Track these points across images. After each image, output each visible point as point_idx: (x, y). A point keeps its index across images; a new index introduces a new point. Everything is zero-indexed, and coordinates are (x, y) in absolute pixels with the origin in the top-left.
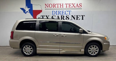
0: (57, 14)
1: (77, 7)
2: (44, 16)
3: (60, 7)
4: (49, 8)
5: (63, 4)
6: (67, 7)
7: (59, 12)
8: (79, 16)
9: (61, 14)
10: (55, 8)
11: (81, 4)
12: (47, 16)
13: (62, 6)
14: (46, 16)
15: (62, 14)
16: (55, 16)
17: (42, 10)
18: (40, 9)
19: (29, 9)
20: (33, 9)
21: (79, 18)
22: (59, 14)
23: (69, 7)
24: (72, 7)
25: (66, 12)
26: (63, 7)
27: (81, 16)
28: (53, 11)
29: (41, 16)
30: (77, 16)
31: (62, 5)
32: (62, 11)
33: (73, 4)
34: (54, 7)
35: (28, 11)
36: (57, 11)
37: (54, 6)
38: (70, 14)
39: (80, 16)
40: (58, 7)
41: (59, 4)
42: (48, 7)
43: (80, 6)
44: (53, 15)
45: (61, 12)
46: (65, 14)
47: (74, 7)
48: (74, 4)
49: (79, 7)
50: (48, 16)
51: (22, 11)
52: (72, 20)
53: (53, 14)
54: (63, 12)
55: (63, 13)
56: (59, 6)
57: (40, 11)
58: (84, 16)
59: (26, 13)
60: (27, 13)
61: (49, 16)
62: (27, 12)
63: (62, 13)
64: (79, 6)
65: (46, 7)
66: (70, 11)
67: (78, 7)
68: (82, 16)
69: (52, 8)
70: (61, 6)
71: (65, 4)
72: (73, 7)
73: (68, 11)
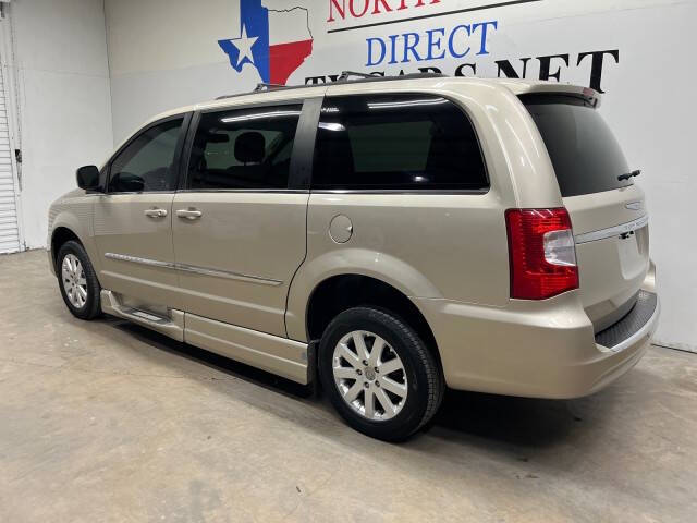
0: (393, 61)
3: (420, 3)
4: (350, 21)
7: (411, 42)
8: (566, 57)
9: (418, 59)
10: (384, 16)
12: (335, 79)
15: (430, 57)
16: (383, 74)
17: (311, 42)
21: (557, 76)
22: (406, 60)
25: (460, 34)
26: (436, 1)
27: (581, 56)
28: (370, 41)
30: (545, 62)
32: (430, 33)
34: (376, 11)
35: (251, 57)
36: (393, 38)
38: (483, 51)
39: (573, 59)
40: (403, 6)
42: (343, 15)
44: (371, 70)
45: (424, 41)
46: (448, 54)
51: (227, 58)
53: (370, 64)
54: (435, 41)
55: (438, 44)
58: (615, 53)
59: (239, 69)
60: (245, 65)
62: (246, 60)
63: (430, 45)
65: (332, 20)
66: (490, 28)
68: (589, 60)
69: (369, 18)
73: (475, 26)
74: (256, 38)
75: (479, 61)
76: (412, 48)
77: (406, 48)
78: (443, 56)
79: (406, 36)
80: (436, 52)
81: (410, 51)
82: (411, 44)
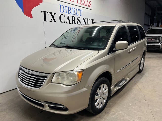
0: (66, 13)
1: (87, 5)
6: (77, 3)
9: (71, 14)
11: (90, 2)
12: (51, 13)
14: (49, 14)
15: (73, 14)
16: (64, 15)
21: (89, 22)
22: (69, 13)
23: (80, 4)
24: (83, 5)
26: (73, 1)
28: (60, 5)
29: (41, 11)
30: (88, 19)
32: (73, 8)
36: (66, 7)
38: (81, 15)
39: (90, 20)
45: (72, 10)
47: (85, 5)
48: (84, 0)
49: (89, 6)
50: (53, 14)
52: (83, 25)
53: (61, 12)
55: (74, 11)
58: (93, 20)
61: (55, 14)
64: (89, 4)
72: (84, 4)
73: (80, 10)
75: (81, 17)
76: (70, 11)
77: (69, 10)
78: (75, 14)
79: (68, 7)
82: (70, 10)
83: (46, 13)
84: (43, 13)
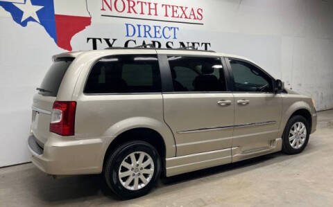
0: (139, 36)
1: (192, 17)
2: (100, 39)
3: (150, 14)
4: (114, 13)
5: (156, 4)
6: (166, 15)
7: (147, 29)
8: (198, 44)
9: (151, 37)
10: (133, 15)
11: (200, 11)
12: (107, 40)
13: (153, 12)
14: (104, 42)
15: (155, 37)
16: (135, 41)
17: (90, 18)
18: (85, 14)
19: (40, 8)
20: (57, 12)
22: (145, 36)
23: (173, 16)
24: (181, 17)
25: (166, 30)
26: (156, 15)
27: (202, 44)
28: (127, 25)
29: (88, 39)
30: (193, 44)
31: (152, 6)
32: (155, 27)
33: (182, 8)
34: (129, 12)
36: (139, 26)
37: (129, 7)
38: (175, 38)
39: (200, 44)
40: (142, 13)
41: (145, 3)
42: (111, 9)
43: (200, 17)
44: (128, 38)
45: (153, 29)
46: (162, 37)
47: (186, 17)
48: (184, 9)
49: (198, 18)
50: (111, 41)
51: (9, 14)
53: (128, 36)
54: (157, 30)
55: (159, 32)
56: (146, 8)
57: (86, 22)
58: (210, 44)
60: (30, 23)
61: (114, 40)
63: (155, 32)
64: (196, 14)
65: (103, 9)
66: (176, 30)
67: (195, 18)
68: (204, 45)
69: (125, 14)
70: (150, 9)
71: (163, 5)
72: (184, 16)
73: (171, 28)
74: (40, 7)
75: (174, 41)
77: (145, 32)
79: (145, 26)
80: (158, 35)
81: (147, 33)
83: (98, 41)
84: (91, 41)
